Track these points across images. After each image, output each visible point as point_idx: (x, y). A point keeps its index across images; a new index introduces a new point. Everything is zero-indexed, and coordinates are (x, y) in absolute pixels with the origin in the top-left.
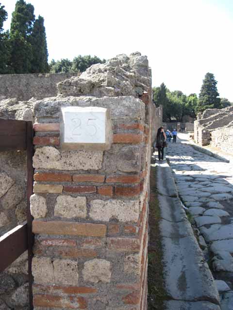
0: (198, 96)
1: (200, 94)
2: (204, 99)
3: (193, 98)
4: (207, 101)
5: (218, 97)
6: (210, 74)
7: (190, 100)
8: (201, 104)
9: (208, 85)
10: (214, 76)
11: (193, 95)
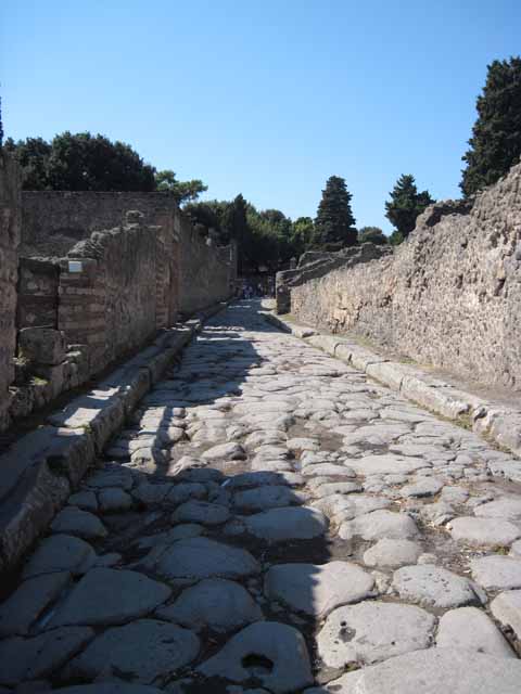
1: (316, 219)
2: (323, 230)
3: (303, 227)
4: (330, 233)
5: (352, 226)
6: (338, 179)
7: (297, 231)
8: (318, 240)
9: (332, 202)
10: (346, 183)
11: (305, 220)
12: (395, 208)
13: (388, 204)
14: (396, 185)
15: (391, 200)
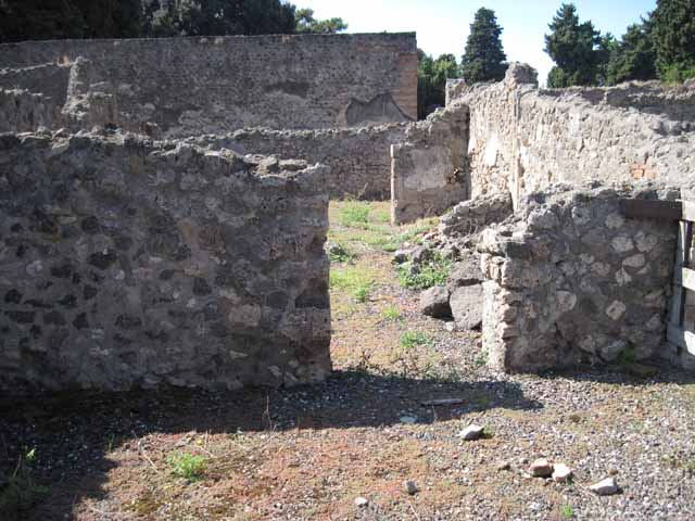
0: (459, 61)
1: (464, 57)
2: (472, 68)
3: (448, 64)
5: (503, 62)
6: (487, 11)
7: (440, 69)
9: (480, 36)
10: (495, 15)
11: (448, 58)
12: (556, 41)
13: (548, 38)
14: (556, 15)
15: (550, 33)
